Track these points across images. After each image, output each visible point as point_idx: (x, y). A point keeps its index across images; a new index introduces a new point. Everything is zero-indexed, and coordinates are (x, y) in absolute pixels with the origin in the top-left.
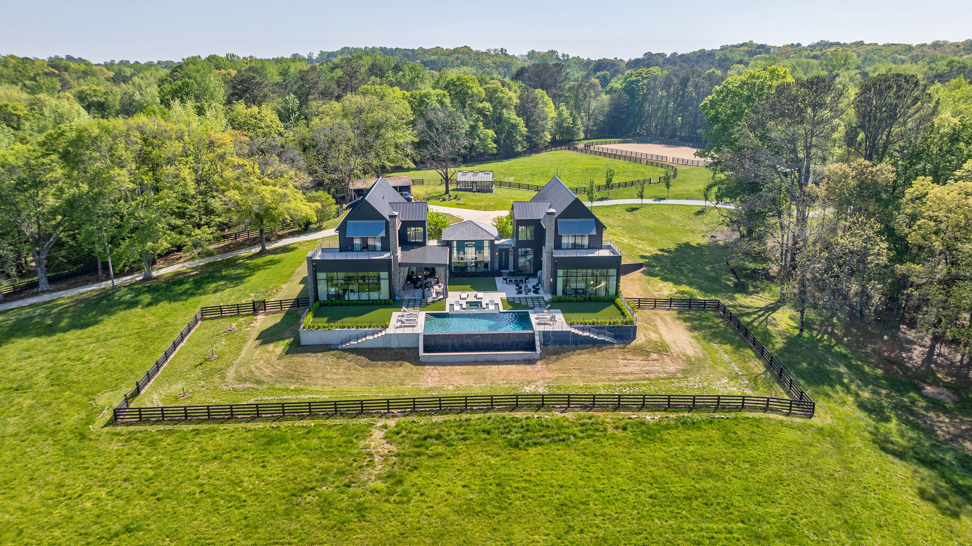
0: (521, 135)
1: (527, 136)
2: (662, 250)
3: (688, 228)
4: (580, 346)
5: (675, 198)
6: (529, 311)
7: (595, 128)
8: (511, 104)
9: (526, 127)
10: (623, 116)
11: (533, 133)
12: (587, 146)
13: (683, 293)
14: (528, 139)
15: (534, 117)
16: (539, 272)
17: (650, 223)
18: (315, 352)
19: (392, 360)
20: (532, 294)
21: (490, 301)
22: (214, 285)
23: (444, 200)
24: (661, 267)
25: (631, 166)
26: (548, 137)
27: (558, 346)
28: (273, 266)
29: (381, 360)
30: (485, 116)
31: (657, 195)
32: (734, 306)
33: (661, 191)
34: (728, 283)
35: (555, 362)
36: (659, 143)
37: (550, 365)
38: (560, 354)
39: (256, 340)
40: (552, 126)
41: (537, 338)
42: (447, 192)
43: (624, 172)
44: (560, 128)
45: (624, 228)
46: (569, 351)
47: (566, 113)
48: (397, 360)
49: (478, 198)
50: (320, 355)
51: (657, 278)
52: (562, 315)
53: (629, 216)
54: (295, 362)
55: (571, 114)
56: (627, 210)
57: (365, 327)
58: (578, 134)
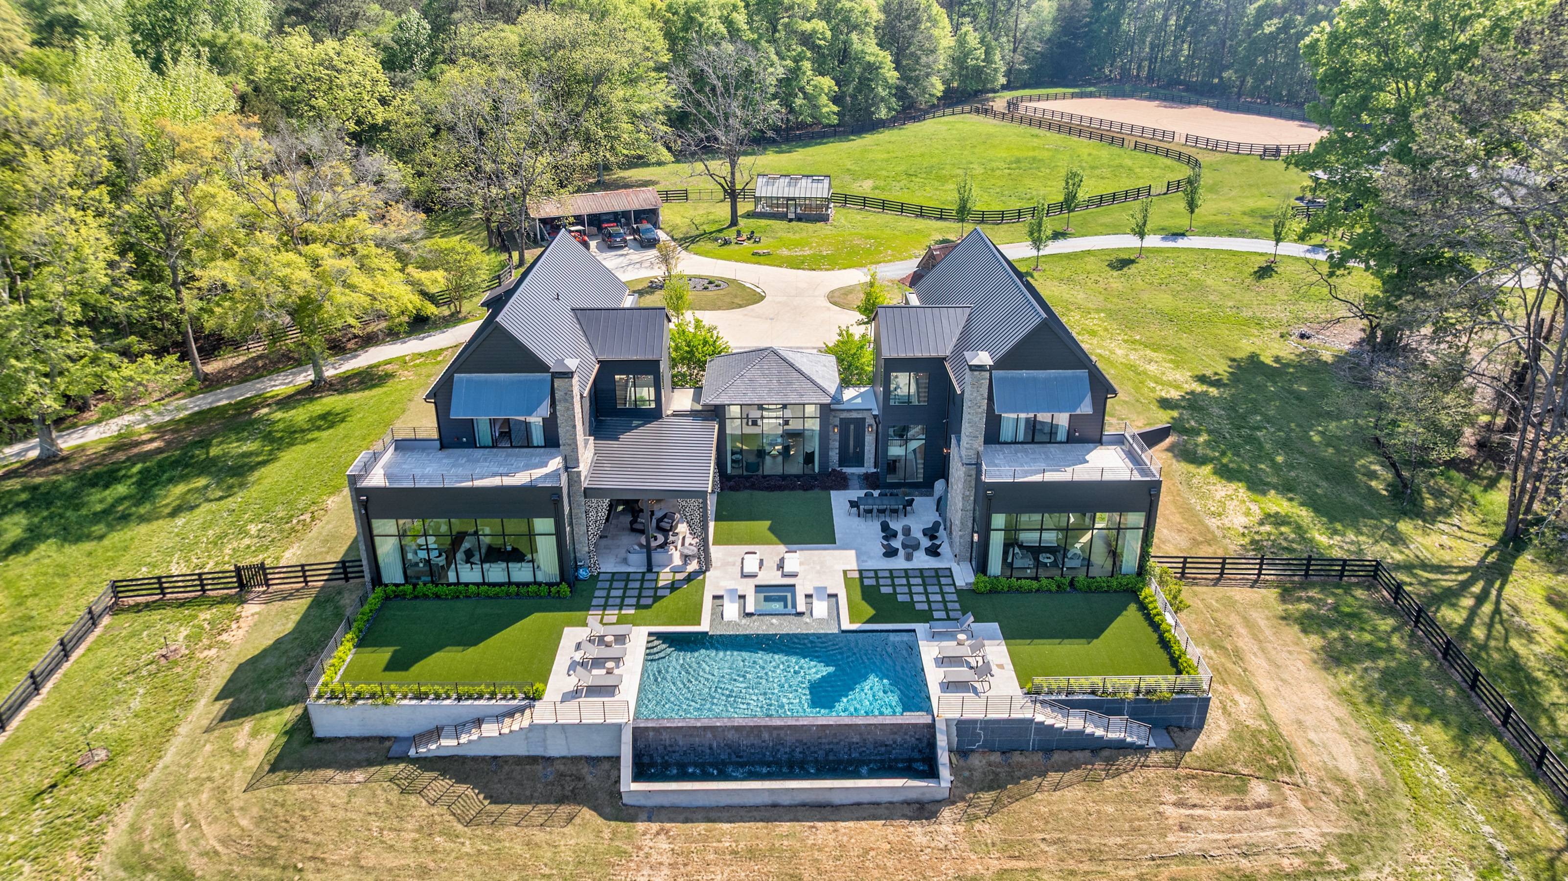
0: (887, 86)
1: (897, 88)
2: (1202, 379)
3: (1246, 313)
4: (1057, 757)
5: (1207, 231)
6: (920, 628)
7: (1026, 67)
8: (867, 24)
9: (896, 69)
10: (1080, 44)
11: (908, 79)
12: (1012, 105)
13: (1278, 520)
14: (900, 93)
15: (912, 49)
16: (939, 485)
17: (1164, 300)
18: (347, 766)
19: (547, 802)
20: (922, 560)
21: (817, 589)
22: (180, 489)
23: (726, 243)
24: (1210, 432)
25: (1104, 153)
26: (937, 87)
27: (996, 757)
28: (325, 434)
29: (519, 801)
30: (816, 48)
31: (1165, 224)
32: (1408, 567)
33: (1173, 214)
34: (1373, 483)
35: (990, 812)
36: (1150, 98)
37: (978, 826)
38: (1002, 787)
39: (217, 699)
40: (945, 65)
41: (942, 741)
42: (734, 223)
43: (1093, 168)
44: (961, 68)
45: (1111, 314)
46: (1028, 777)
47: (973, 39)
48: (561, 800)
49: (797, 236)
50: (359, 775)
51: (1207, 469)
52: (1003, 648)
53: (1116, 281)
54: (290, 800)
55: (982, 41)
56: (1111, 266)
57: (480, 697)
58: (995, 79)
